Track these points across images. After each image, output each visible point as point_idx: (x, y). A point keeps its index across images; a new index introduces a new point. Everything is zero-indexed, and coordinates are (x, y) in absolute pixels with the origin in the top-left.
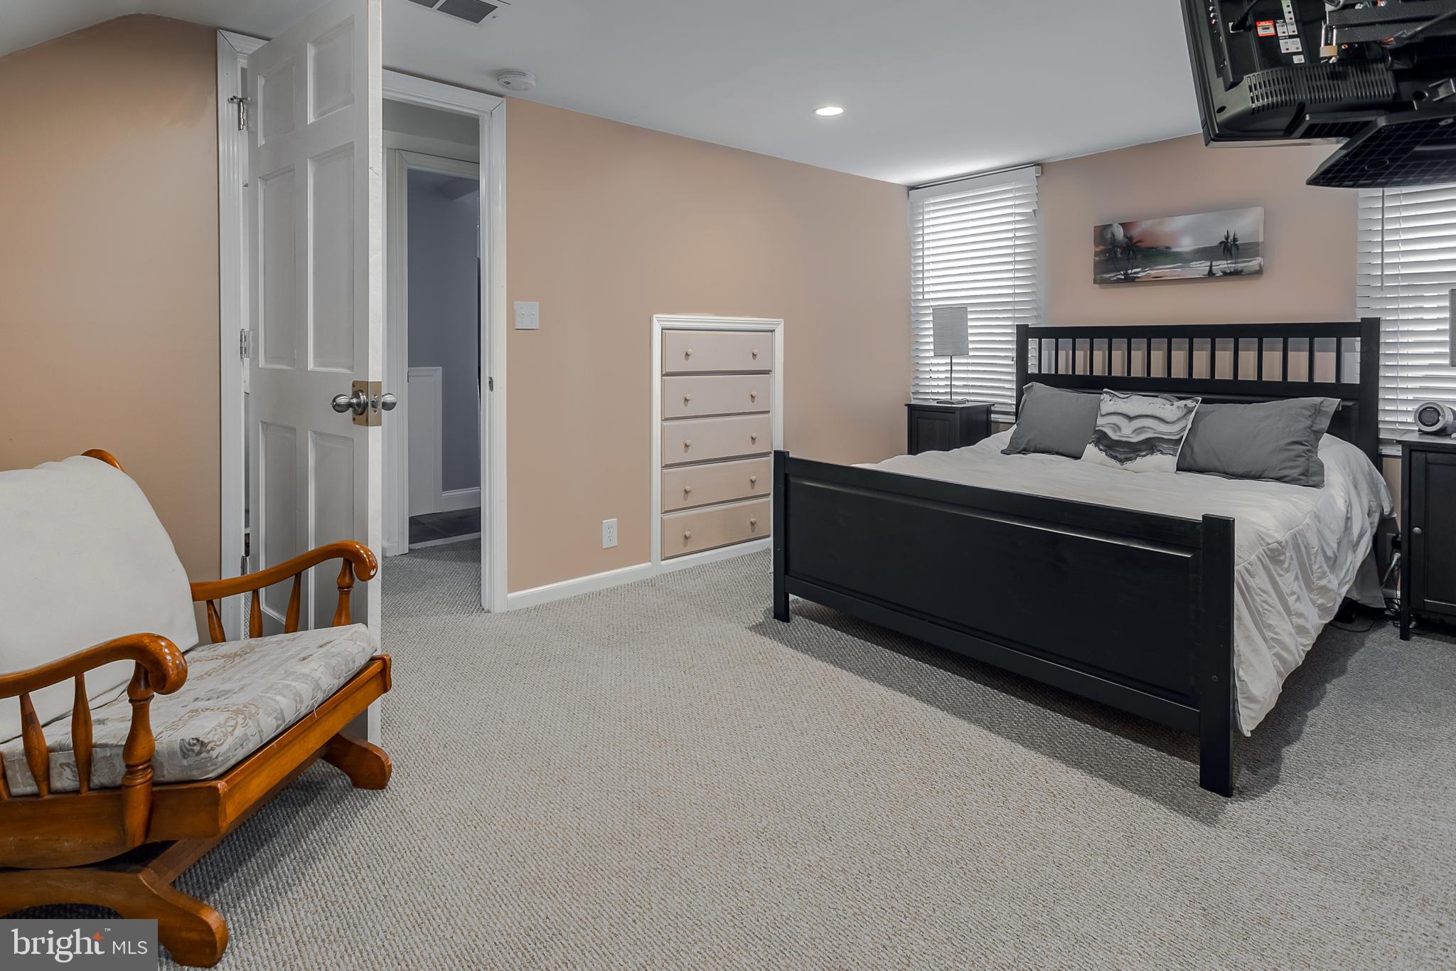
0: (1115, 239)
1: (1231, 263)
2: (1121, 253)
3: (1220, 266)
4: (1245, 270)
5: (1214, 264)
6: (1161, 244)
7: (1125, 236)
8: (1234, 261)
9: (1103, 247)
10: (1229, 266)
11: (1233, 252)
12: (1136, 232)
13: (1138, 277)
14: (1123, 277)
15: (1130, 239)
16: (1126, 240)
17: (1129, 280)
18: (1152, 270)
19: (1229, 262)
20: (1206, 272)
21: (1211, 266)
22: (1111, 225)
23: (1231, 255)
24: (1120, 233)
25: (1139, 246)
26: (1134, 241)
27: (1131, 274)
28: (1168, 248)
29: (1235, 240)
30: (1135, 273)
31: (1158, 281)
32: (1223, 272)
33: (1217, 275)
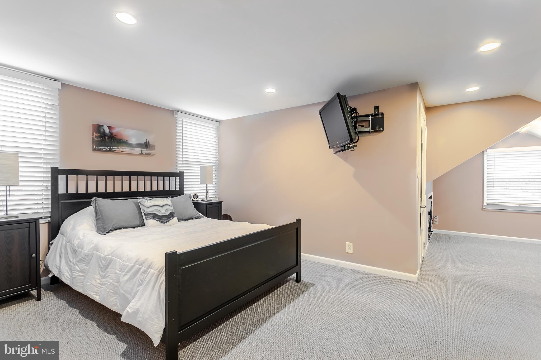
0: (105, 132)
1: (148, 151)
2: (107, 139)
3: (144, 151)
4: (152, 154)
5: (143, 150)
6: (125, 138)
7: (109, 132)
8: (148, 150)
9: (99, 135)
10: (147, 151)
11: (148, 147)
12: (114, 131)
13: (115, 150)
14: (109, 149)
15: (112, 134)
16: (110, 134)
17: (111, 151)
18: (121, 148)
19: (147, 150)
20: (140, 153)
21: (142, 151)
22: (103, 125)
23: (148, 148)
24: (107, 130)
25: (115, 138)
26: (114, 135)
27: (112, 149)
28: (127, 141)
29: (149, 143)
30: (114, 149)
31: (123, 153)
32: (146, 153)
33: (144, 154)
